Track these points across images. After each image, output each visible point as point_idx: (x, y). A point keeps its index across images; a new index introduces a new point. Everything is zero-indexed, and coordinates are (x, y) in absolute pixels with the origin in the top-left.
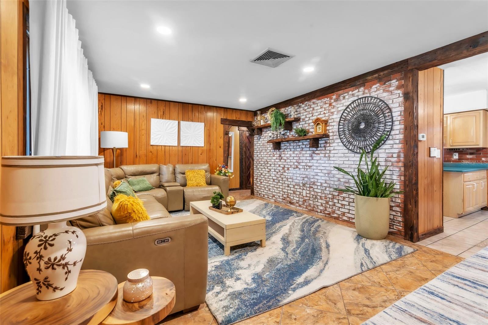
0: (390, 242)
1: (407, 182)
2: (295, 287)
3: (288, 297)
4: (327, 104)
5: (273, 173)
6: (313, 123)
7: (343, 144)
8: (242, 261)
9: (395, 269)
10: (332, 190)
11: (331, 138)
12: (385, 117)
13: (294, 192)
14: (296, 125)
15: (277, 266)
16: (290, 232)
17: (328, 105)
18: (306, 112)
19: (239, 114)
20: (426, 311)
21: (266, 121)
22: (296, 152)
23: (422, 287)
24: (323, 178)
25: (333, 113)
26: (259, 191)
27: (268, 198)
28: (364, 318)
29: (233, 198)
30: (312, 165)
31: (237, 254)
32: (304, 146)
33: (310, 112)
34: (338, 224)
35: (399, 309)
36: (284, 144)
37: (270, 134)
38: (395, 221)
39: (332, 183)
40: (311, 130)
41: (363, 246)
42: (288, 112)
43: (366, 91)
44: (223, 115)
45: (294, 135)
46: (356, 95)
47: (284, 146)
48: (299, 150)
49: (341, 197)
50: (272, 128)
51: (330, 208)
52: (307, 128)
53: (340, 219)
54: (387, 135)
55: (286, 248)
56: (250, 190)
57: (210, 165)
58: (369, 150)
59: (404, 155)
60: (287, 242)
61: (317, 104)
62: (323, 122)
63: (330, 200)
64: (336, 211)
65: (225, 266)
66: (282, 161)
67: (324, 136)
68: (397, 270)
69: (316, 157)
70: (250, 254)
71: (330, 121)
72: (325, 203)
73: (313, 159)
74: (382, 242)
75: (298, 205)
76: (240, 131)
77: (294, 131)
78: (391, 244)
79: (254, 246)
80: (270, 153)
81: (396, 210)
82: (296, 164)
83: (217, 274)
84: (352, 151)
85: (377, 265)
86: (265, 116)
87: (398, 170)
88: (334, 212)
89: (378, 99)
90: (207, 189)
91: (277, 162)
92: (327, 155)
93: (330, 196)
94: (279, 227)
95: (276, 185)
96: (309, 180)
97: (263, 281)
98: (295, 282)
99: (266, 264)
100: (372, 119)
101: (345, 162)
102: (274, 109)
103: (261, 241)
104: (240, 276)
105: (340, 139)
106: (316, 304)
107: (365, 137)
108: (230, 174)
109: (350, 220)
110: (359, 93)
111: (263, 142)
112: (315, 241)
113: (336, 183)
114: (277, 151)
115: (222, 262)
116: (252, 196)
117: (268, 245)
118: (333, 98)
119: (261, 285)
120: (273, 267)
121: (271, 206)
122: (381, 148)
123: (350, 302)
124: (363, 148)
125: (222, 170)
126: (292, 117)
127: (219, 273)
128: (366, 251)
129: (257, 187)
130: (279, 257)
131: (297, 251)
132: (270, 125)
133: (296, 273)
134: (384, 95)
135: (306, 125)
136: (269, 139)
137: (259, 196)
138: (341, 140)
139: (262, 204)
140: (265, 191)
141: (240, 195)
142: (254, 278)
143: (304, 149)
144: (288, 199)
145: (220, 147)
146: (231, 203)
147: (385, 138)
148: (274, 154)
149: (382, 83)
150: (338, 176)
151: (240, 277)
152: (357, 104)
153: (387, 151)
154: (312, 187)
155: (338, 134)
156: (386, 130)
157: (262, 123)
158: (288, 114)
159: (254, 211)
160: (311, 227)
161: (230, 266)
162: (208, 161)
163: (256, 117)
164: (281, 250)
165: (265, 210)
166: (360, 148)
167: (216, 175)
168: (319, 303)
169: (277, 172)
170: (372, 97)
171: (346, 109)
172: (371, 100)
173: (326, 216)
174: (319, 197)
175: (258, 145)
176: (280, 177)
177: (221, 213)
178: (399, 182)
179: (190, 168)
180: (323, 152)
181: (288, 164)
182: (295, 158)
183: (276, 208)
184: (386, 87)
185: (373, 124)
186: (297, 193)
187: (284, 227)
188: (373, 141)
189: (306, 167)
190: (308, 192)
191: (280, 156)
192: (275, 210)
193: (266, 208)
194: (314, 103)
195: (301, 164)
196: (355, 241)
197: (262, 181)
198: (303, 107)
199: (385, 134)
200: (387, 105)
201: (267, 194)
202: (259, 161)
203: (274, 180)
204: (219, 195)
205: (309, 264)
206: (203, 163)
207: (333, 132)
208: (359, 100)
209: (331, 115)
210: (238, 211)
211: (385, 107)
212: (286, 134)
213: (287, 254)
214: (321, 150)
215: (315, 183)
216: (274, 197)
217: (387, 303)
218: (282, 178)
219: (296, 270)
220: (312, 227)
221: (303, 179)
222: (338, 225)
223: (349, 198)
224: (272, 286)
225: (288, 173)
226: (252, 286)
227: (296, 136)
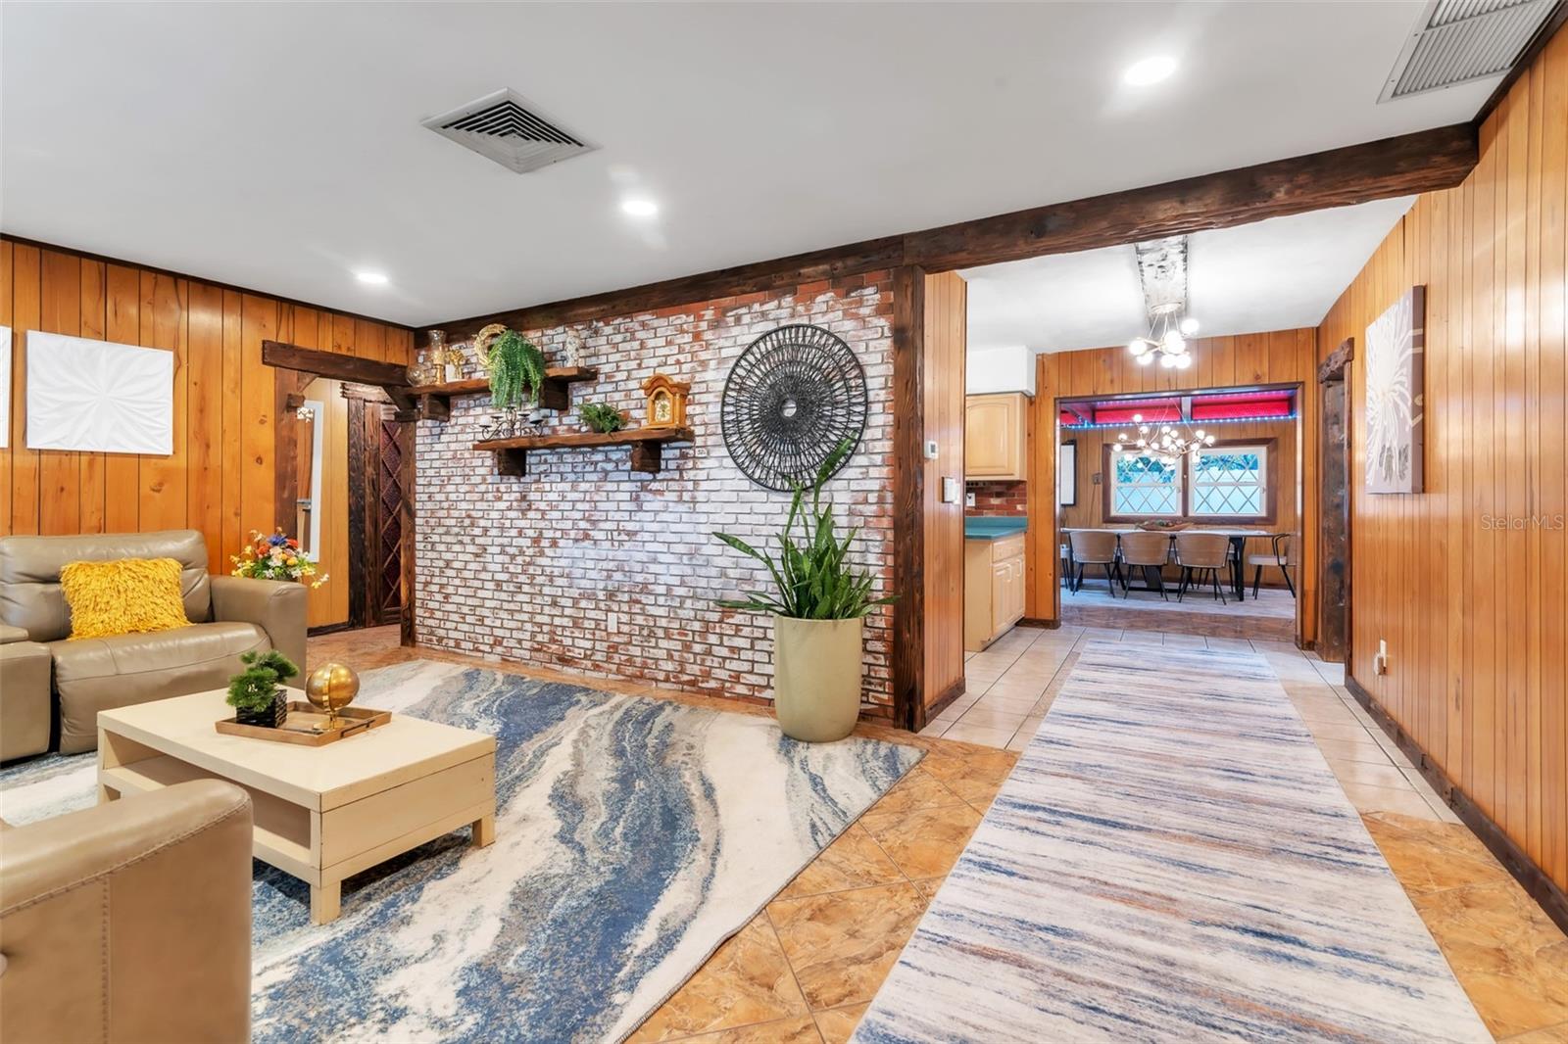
0: (866, 743)
1: (901, 570)
2: (634, 973)
3: (616, 1019)
4: (687, 332)
5: (495, 561)
6: (642, 391)
7: (735, 461)
8: (403, 928)
9: (894, 818)
10: (701, 605)
11: (699, 441)
12: (848, 389)
13: (574, 623)
14: (583, 392)
15: (552, 908)
16: (578, 764)
17: (688, 338)
18: (618, 351)
19: (350, 332)
20: (986, 920)
21: (465, 370)
22: (583, 486)
23: (964, 855)
24: (674, 570)
25: (704, 364)
26: (439, 627)
27: (477, 650)
28: (860, 1004)
29: (343, 672)
30: (637, 528)
31: (376, 905)
32: (610, 466)
33: (633, 354)
34: (722, 710)
35: (934, 940)
36: (540, 455)
37: (485, 420)
38: (873, 680)
39: (703, 583)
40: (636, 414)
41: (803, 768)
42: (554, 347)
43: (800, 308)
44: (271, 325)
45: (576, 427)
46: (771, 317)
47: (540, 463)
48: (594, 477)
49: (727, 627)
50: (494, 395)
51: (695, 663)
52: (622, 406)
53: (727, 695)
54: (854, 440)
55: (574, 829)
56: (397, 628)
57: (206, 537)
58: (808, 483)
59: (895, 498)
60: (575, 804)
61: (655, 329)
62: (676, 389)
63: (697, 639)
64: (714, 671)
65: (322, 973)
66: (531, 514)
67: (680, 436)
68: (901, 822)
69: (652, 503)
70: (433, 889)
71: (695, 389)
72: (680, 648)
73: (640, 509)
74: (847, 746)
75: (589, 664)
76: (353, 402)
77: (575, 411)
78: (870, 748)
79: (446, 849)
80: (483, 488)
81: (873, 649)
82: (583, 525)
83: (284, 1028)
84: (762, 484)
85: (850, 819)
86: (463, 351)
87: (879, 538)
88: (707, 675)
89: (831, 335)
90: (192, 641)
91: (512, 519)
92: (686, 496)
93: (697, 626)
94: (535, 756)
95: (509, 602)
96: (627, 579)
97: (506, 989)
98: (628, 950)
99: (508, 913)
100: (814, 392)
101: (742, 519)
102: (498, 328)
103: (477, 825)
104: (401, 998)
105: (728, 446)
106: (713, 1009)
107: (794, 443)
108: (310, 571)
109: (756, 694)
110: (780, 310)
111: (453, 446)
112: (667, 780)
113: (716, 583)
114: (513, 479)
115: (304, 958)
116: (409, 650)
117: (504, 834)
118: (706, 318)
119: (503, 1007)
120: (539, 918)
121: (491, 679)
122: (837, 476)
123: (811, 964)
124: (793, 476)
125: (269, 557)
126: (569, 364)
127: (295, 1017)
128: (816, 782)
129: (427, 615)
130: (553, 872)
131: (613, 830)
132: (485, 385)
133: (627, 917)
134: (846, 328)
135: (617, 396)
136: (481, 438)
137: (437, 647)
138: (730, 451)
139: (455, 677)
140: (461, 627)
141: (351, 650)
142: (467, 987)
143: (612, 476)
144: (554, 647)
145: (259, 460)
146: (335, 695)
147: (849, 448)
148: (498, 491)
149: (843, 291)
150: (720, 562)
151: (401, 1003)
152: (775, 343)
153: (854, 486)
154: (639, 602)
155: (720, 431)
156: (852, 425)
157: (452, 376)
158: (555, 353)
159: (425, 708)
160: (646, 737)
161: (348, 968)
162: (197, 517)
163: (423, 353)
164: (557, 841)
165: (470, 699)
166: (784, 476)
167: (238, 578)
168: (722, 1003)
169: (513, 557)
170: (815, 328)
171: (744, 354)
172: (813, 335)
173: (682, 691)
174: (660, 633)
175: (435, 456)
176: (524, 572)
177: (286, 740)
178: (882, 572)
179: (89, 550)
180: (674, 486)
181: (554, 525)
182: (579, 506)
183: (510, 684)
184: (850, 303)
185: (819, 406)
186: (587, 624)
187: (554, 750)
188: (819, 455)
189: (619, 534)
190: (625, 618)
191: (524, 498)
192: (510, 692)
193: (471, 688)
194: (643, 325)
195: (602, 525)
196: (781, 756)
197: (450, 590)
198: (607, 336)
199: (847, 437)
200: (853, 355)
201: (472, 635)
202: (440, 518)
203: (499, 584)
204: (269, 665)
205: (664, 870)
206: (165, 525)
207: (706, 424)
208: (780, 334)
209: (700, 369)
210: (370, 720)
211: (849, 362)
212: (547, 422)
213: (582, 851)
214: (668, 480)
215: (649, 587)
216: (501, 644)
217: (900, 932)
218: (533, 577)
219: (626, 905)
220: (649, 733)
221: (609, 577)
222: (723, 713)
223: (752, 626)
224: (548, 997)
225: (552, 558)
226: (463, 1028)
227: (584, 429)
